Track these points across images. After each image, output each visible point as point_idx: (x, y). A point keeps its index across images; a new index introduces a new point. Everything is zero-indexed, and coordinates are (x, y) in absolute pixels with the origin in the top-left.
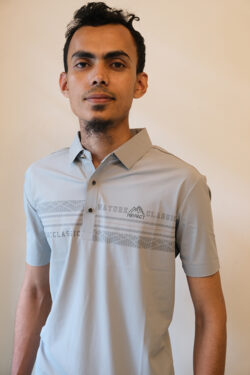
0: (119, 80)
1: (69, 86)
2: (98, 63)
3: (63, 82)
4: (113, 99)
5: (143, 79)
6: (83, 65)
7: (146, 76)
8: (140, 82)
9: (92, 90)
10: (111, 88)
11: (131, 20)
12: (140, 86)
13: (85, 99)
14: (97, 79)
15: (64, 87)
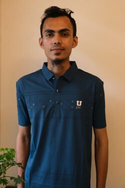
0: (66, 41)
1: (44, 43)
2: (56, 34)
3: (41, 42)
4: (64, 49)
5: (76, 39)
6: (50, 35)
7: (77, 38)
8: (75, 41)
9: (55, 46)
10: (63, 45)
11: (70, 13)
12: (75, 43)
13: (51, 50)
14: (56, 41)
15: (41, 44)
